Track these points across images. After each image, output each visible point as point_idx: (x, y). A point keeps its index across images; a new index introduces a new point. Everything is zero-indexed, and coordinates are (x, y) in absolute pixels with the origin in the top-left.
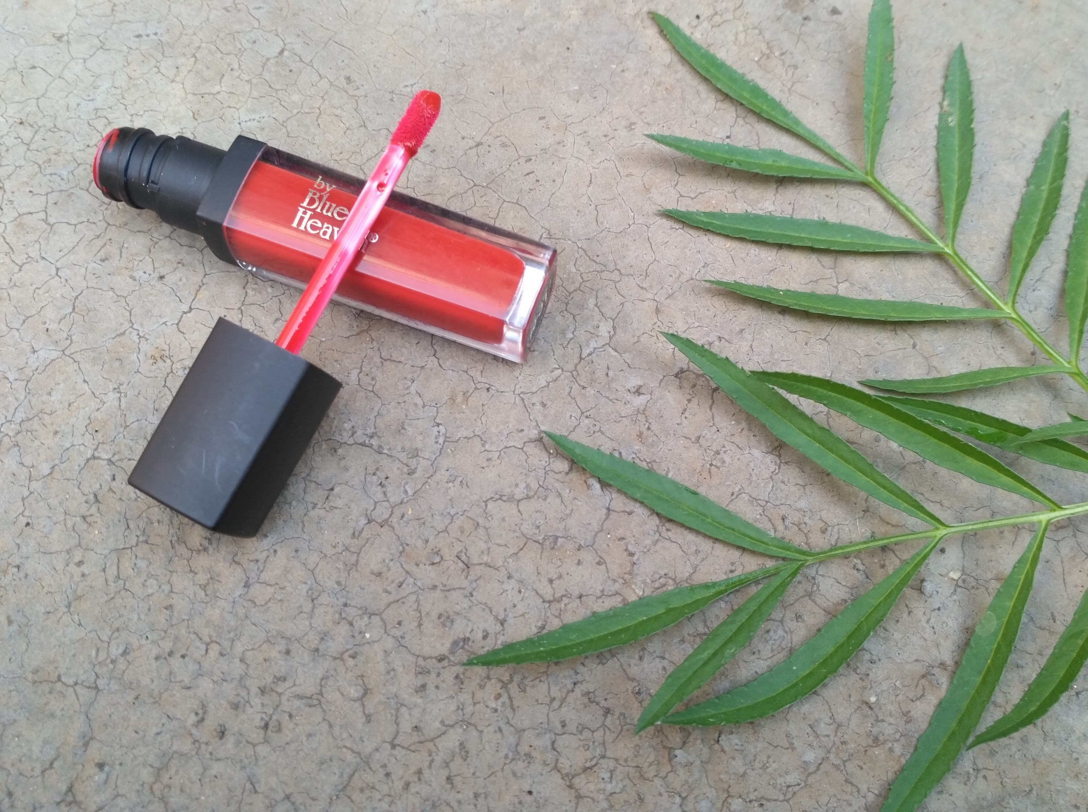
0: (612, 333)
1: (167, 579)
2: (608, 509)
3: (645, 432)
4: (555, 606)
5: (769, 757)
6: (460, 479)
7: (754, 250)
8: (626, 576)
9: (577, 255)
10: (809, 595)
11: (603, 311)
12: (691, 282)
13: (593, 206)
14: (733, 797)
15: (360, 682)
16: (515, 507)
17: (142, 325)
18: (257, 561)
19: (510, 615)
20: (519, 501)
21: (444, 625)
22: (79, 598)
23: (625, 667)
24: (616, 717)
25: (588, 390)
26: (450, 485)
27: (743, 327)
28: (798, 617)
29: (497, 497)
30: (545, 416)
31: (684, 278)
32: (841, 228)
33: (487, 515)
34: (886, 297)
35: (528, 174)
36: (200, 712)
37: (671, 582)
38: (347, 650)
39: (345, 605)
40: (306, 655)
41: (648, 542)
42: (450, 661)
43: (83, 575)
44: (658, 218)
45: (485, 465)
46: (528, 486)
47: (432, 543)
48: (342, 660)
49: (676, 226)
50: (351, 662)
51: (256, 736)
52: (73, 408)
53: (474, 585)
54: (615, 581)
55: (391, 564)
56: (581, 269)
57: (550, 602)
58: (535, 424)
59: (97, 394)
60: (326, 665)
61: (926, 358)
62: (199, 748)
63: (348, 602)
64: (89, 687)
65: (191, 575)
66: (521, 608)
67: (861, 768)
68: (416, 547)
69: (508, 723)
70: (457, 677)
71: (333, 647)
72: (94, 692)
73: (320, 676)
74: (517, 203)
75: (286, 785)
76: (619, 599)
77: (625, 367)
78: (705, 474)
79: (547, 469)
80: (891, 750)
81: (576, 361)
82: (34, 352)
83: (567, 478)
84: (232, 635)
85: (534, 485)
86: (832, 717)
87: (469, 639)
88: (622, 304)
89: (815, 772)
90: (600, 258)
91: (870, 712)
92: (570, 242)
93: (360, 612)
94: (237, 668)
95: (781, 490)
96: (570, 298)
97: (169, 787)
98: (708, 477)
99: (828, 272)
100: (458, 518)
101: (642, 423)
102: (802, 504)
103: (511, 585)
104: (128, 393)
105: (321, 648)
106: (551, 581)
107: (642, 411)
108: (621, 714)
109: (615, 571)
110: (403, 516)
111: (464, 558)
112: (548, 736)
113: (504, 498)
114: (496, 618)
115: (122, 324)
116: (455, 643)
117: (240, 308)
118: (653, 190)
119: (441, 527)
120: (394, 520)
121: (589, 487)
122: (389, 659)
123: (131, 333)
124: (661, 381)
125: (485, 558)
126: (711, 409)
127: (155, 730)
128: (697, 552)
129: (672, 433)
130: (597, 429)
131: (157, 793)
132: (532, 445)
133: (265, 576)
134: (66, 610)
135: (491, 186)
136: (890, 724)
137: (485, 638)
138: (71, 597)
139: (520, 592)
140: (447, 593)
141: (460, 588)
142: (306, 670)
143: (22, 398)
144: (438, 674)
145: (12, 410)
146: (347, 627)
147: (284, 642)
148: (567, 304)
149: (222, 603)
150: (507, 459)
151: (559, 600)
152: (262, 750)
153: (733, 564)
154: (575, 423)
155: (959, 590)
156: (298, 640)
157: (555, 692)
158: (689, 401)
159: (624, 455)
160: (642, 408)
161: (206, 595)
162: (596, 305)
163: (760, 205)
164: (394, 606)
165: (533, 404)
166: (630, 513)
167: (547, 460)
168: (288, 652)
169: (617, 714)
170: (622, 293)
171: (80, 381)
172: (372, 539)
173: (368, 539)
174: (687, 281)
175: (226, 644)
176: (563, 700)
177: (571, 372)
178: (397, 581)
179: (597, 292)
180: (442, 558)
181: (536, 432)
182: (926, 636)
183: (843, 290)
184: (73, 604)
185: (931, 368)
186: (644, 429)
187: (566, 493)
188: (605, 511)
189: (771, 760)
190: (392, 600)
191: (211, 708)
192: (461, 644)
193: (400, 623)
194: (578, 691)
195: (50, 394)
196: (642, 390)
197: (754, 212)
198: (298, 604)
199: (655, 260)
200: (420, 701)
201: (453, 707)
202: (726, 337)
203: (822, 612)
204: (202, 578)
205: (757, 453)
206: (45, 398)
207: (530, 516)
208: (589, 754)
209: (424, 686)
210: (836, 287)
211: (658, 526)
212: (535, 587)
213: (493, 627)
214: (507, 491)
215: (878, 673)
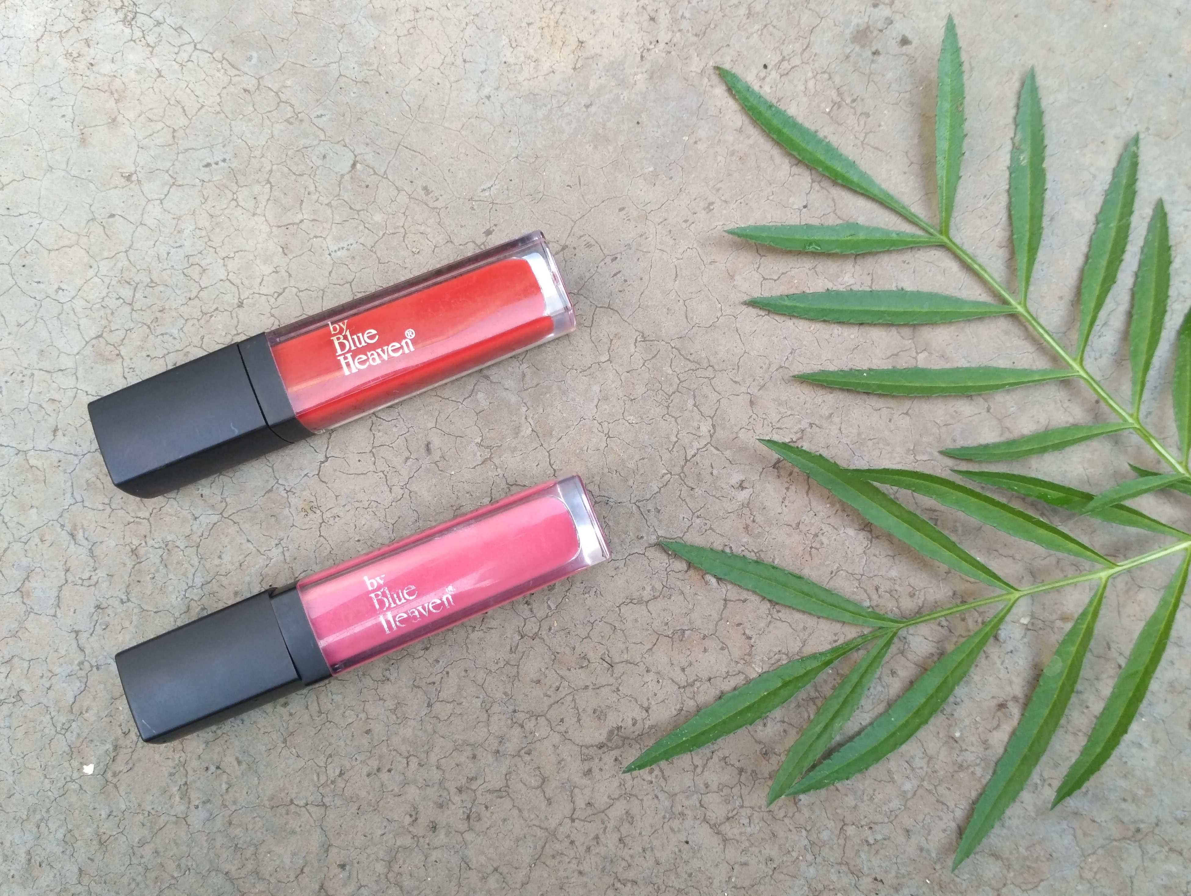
0: (712, 431)
1: (362, 708)
2: (725, 600)
3: (751, 524)
4: (689, 690)
5: (874, 790)
6: (594, 589)
7: (837, 330)
8: (746, 657)
9: (672, 356)
10: (902, 652)
11: (701, 410)
12: (781, 370)
13: (681, 301)
14: (848, 825)
15: (537, 772)
16: (644, 607)
17: (286, 479)
18: (434, 683)
19: (653, 703)
20: (647, 602)
21: (599, 718)
22: (292, 734)
23: (752, 733)
24: (749, 774)
25: (696, 490)
26: (587, 595)
27: (831, 412)
28: (893, 673)
29: (628, 601)
30: (660, 521)
31: (774, 368)
32: (918, 296)
33: (621, 618)
34: (963, 363)
35: (615, 275)
36: (413, 813)
37: (784, 657)
38: (523, 748)
39: (515, 711)
40: (490, 756)
41: (762, 625)
42: (608, 747)
43: (291, 714)
44: (745, 307)
45: (613, 574)
46: (653, 589)
47: (578, 650)
48: (520, 756)
49: (762, 313)
50: (527, 758)
51: (462, 826)
52: (244, 567)
53: (620, 681)
54: (737, 662)
55: (547, 672)
56: (677, 370)
57: (684, 687)
58: (652, 530)
59: (262, 551)
60: (507, 762)
61: (999, 420)
62: (418, 841)
63: (517, 708)
64: (317, 806)
65: (381, 702)
66: (661, 696)
67: (949, 789)
68: (565, 653)
69: (662, 790)
70: (616, 760)
71: (511, 747)
72: (323, 809)
73: (504, 772)
74: (609, 307)
75: (493, 860)
76: (742, 677)
77: (727, 464)
78: (807, 557)
79: (668, 570)
80: (973, 773)
81: (683, 463)
82: (196, 518)
83: (687, 576)
84: (426, 748)
85: (659, 586)
86: (925, 752)
87: (621, 727)
88: (719, 401)
89: (912, 798)
90: (693, 356)
91: (955, 745)
92: (663, 343)
93: (528, 716)
94: (436, 775)
95: (874, 563)
96: (669, 401)
97: (400, 874)
98: (809, 559)
99: (908, 343)
100: (597, 625)
101: (747, 517)
102: (894, 573)
103: (650, 677)
104: (290, 547)
105: (500, 749)
106: (683, 670)
107: (747, 505)
108: (754, 771)
109: (737, 653)
110: (550, 629)
111: (607, 659)
112: (695, 797)
113: (635, 601)
114: (641, 706)
115: (267, 481)
116: (611, 733)
117: (371, 451)
118: (737, 277)
119: (584, 634)
120: (544, 633)
121: (706, 583)
122: (558, 751)
123: (278, 488)
124: (761, 473)
125: (626, 657)
126: (807, 495)
127: (380, 832)
128: (805, 628)
129: (774, 522)
130: (708, 527)
131: (392, 880)
132: (652, 549)
133: (443, 695)
134: (283, 745)
135: (581, 292)
136: (972, 752)
137: (634, 725)
138: (285, 735)
139: (658, 682)
140: (598, 691)
141: (608, 685)
142: (492, 768)
143: (197, 564)
144: (600, 759)
145: (190, 576)
146: (519, 729)
147: (469, 748)
148: (668, 407)
149: (411, 723)
150: (632, 566)
151: (692, 685)
152: (468, 836)
153: (835, 634)
154: (688, 523)
155: (1029, 632)
156: (481, 745)
157: (698, 761)
158: (787, 489)
159: (734, 549)
160: (746, 502)
161: (398, 718)
162: (695, 405)
163: (840, 280)
164: (555, 706)
165: (649, 511)
166: (744, 601)
167: (667, 561)
168: (474, 757)
169: (749, 772)
170: (717, 390)
171: (244, 541)
172: (527, 652)
173: (524, 652)
174: (777, 370)
175: (423, 756)
176: (705, 766)
177: (679, 475)
178: (554, 686)
179: (694, 391)
180: (589, 661)
181: (654, 537)
182: (1001, 676)
183: (922, 361)
184: (288, 739)
185: (1004, 429)
186: (749, 522)
187: (687, 590)
188: (723, 602)
189: (876, 793)
190: (552, 702)
191: (421, 808)
192: (616, 732)
193: (562, 720)
194: (715, 756)
195: (220, 557)
196: (745, 485)
197: (835, 288)
198: (475, 716)
199: (745, 352)
200: (589, 782)
201: (616, 784)
202: (817, 422)
203: (913, 666)
204: (390, 704)
205: (851, 532)
206: (217, 561)
207: (659, 615)
208: (730, 807)
209: (590, 771)
210: (915, 358)
211: (769, 610)
212: (670, 676)
213: (639, 714)
214: (636, 595)
215: (961, 712)
